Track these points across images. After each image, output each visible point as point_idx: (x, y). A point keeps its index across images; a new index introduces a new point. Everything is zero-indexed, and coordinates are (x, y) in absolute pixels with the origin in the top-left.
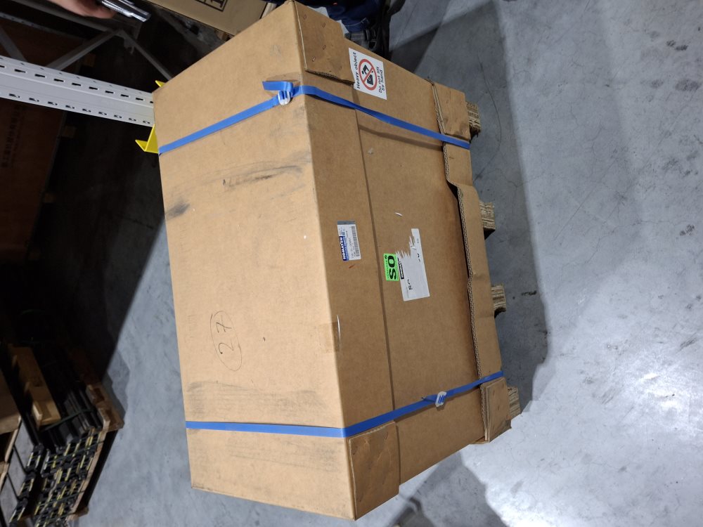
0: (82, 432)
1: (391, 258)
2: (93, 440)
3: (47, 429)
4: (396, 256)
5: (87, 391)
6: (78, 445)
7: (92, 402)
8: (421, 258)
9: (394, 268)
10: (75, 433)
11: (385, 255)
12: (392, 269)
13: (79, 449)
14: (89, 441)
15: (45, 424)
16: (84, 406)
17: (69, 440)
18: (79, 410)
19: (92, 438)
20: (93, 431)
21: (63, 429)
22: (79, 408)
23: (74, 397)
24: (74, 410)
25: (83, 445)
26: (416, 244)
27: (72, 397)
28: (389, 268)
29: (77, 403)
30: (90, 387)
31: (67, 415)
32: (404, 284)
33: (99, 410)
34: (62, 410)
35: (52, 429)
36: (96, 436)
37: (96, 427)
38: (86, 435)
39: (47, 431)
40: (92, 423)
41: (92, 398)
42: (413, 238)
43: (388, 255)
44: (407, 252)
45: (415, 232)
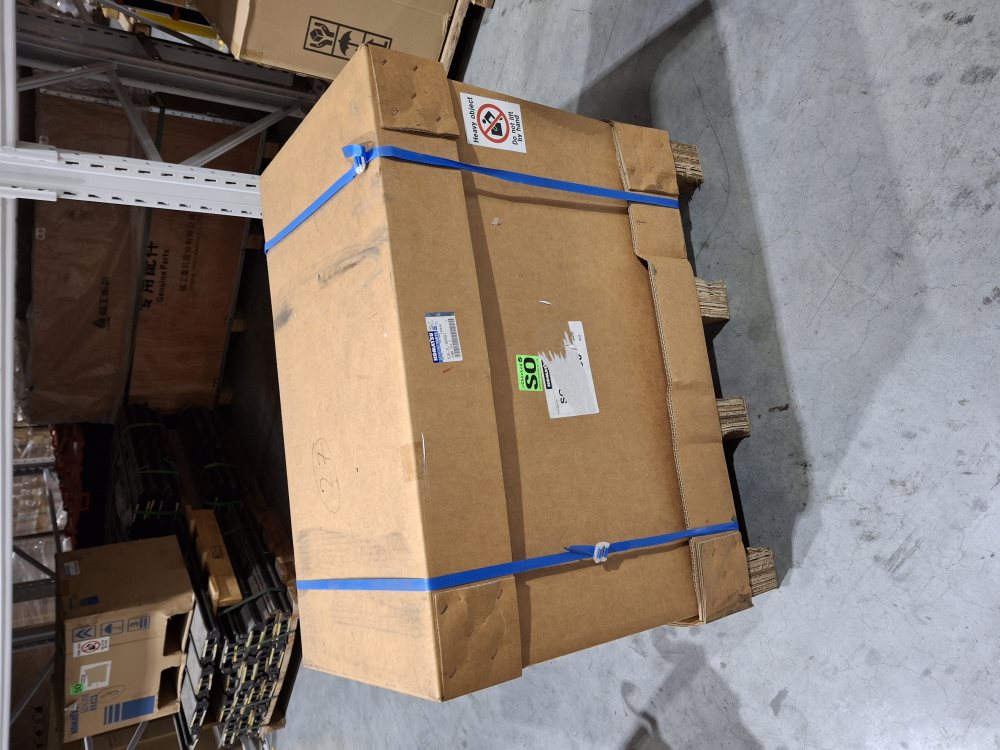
0: (266, 616)
1: (527, 360)
2: (281, 628)
3: (225, 612)
4: (538, 359)
5: (276, 565)
6: (263, 634)
7: (281, 578)
8: (586, 360)
9: (535, 374)
10: (258, 617)
11: (518, 357)
12: (530, 375)
13: (265, 639)
14: (277, 629)
15: (224, 605)
16: (270, 584)
17: (251, 625)
18: (264, 589)
19: (280, 625)
20: (280, 616)
21: (245, 612)
22: (265, 586)
23: (259, 573)
24: (259, 587)
25: (269, 633)
26: (576, 341)
27: (257, 572)
28: (525, 373)
29: (262, 580)
30: (279, 560)
31: (250, 594)
32: (552, 397)
33: (289, 588)
34: (245, 589)
35: (232, 612)
36: (284, 623)
37: (284, 611)
38: (271, 621)
39: (226, 614)
40: (279, 605)
41: (282, 573)
42: (570, 335)
43: (524, 357)
44: (558, 353)
45: (576, 327)
